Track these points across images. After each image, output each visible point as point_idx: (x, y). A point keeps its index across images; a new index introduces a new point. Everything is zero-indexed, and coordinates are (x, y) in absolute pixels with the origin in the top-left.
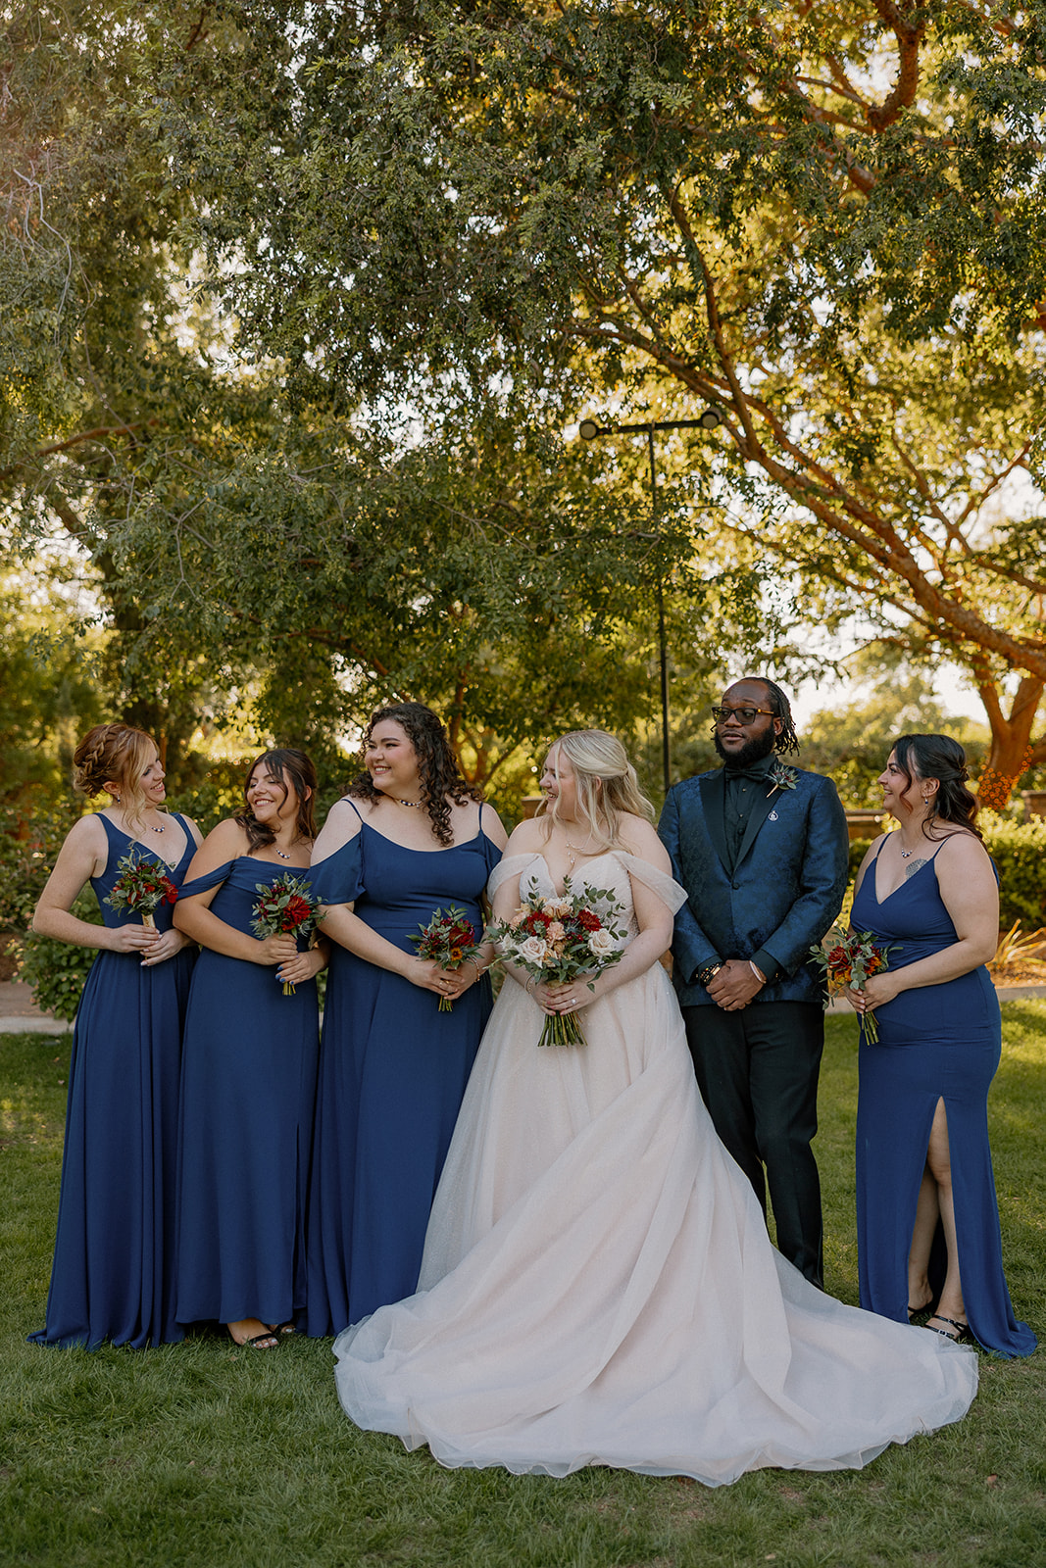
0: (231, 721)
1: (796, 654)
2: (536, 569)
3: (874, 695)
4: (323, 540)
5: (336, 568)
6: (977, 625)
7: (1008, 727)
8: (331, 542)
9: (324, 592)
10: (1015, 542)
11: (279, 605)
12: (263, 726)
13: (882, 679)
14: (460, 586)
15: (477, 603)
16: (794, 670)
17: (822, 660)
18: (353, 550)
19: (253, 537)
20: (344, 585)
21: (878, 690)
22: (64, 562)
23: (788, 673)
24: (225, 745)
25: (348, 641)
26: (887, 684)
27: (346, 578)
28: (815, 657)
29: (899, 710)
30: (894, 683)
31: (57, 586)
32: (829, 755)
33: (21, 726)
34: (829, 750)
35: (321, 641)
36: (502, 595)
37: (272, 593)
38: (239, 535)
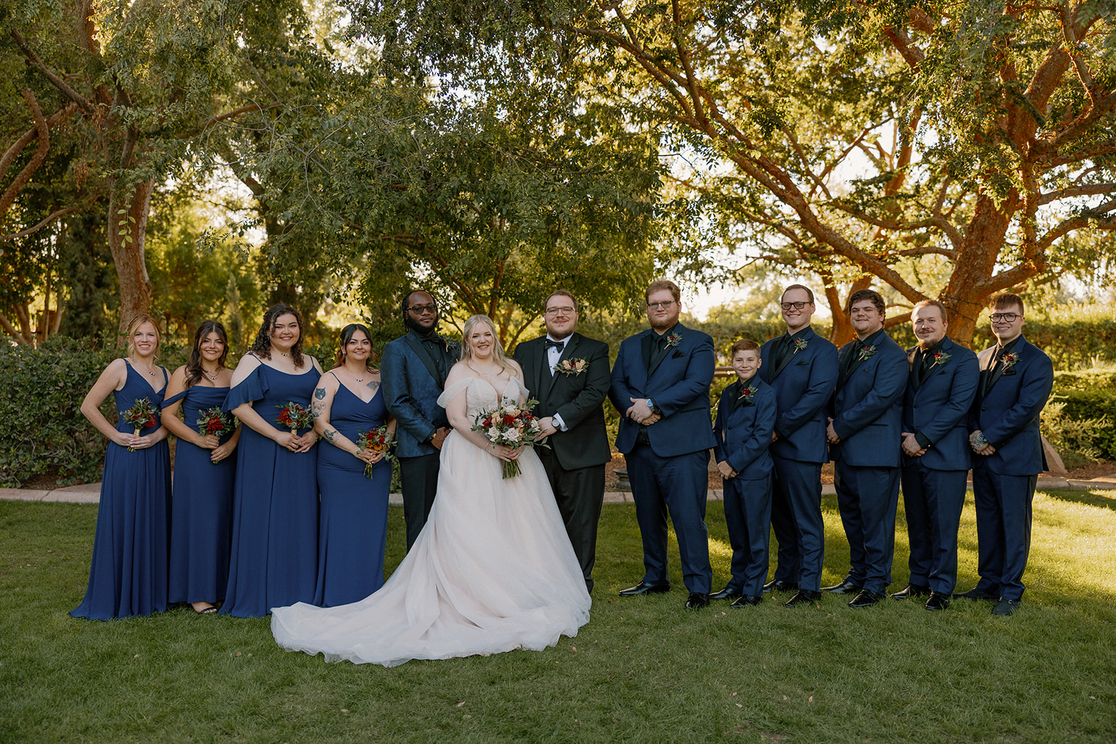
0: (343, 298)
1: (709, 266)
2: (554, 190)
3: (750, 296)
4: (407, 169)
5: (415, 188)
6: (843, 243)
7: (844, 315)
8: (412, 170)
9: (407, 205)
10: (860, 192)
11: (374, 213)
12: (365, 302)
13: (756, 285)
14: (501, 203)
15: (511, 216)
16: (708, 276)
17: (726, 269)
18: (427, 176)
19: (358, 165)
20: (420, 200)
21: (753, 293)
22: (235, 198)
23: (704, 278)
24: (339, 319)
25: (423, 245)
26: (759, 289)
27: (422, 195)
28: (722, 268)
29: (766, 304)
30: (763, 288)
31: (230, 214)
32: (727, 331)
33: (207, 305)
34: (727, 328)
35: (405, 244)
36: (529, 207)
37: (371, 204)
38: (348, 163)
